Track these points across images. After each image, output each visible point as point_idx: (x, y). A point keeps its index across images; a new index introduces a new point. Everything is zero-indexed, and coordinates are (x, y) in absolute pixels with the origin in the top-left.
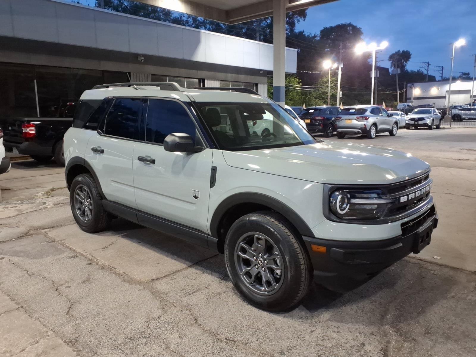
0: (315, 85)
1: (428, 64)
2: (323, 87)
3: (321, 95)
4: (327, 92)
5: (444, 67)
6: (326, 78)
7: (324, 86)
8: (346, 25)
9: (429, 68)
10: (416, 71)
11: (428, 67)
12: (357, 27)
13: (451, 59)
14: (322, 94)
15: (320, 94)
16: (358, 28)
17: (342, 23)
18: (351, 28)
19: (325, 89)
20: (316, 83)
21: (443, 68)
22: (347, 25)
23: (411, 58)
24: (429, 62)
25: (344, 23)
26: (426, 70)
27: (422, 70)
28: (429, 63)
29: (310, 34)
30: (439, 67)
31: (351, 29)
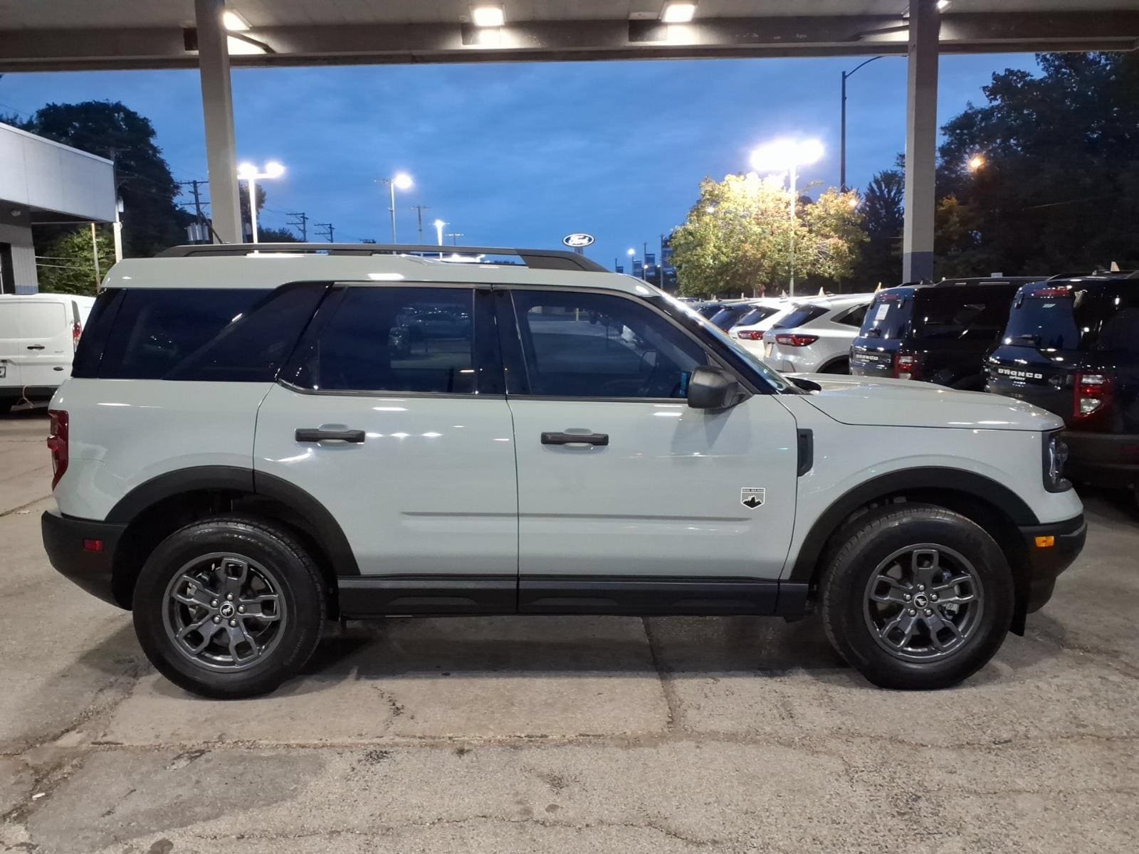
0: (52, 254)
1: (303, 217)
2: (73, 259)
3: (71, 281)
4: (86, 272)
5: (333, 226)
6: (82, 236)
7: (76, 256)
8: (108, 105)
9: (306, 225)
10: (277, 231)
11: (304, 223)
12: (138, 115)
13: (390, 213)
14: (72, 278)
15: (68, 276)
16: (142, 117)
17: (96, 100)
18: (122, 115)
19: (81, 265)
20: (54, 248)
21: (331, 228)
22: (111, 105)
23: (266, 202)
24: (304, 214)
25: (102, 101)
26: (300, 229)
27: (288, 231)
28: (306, 216)
29: (16, 118)
30: (323, 225)
31: (122, 118)
